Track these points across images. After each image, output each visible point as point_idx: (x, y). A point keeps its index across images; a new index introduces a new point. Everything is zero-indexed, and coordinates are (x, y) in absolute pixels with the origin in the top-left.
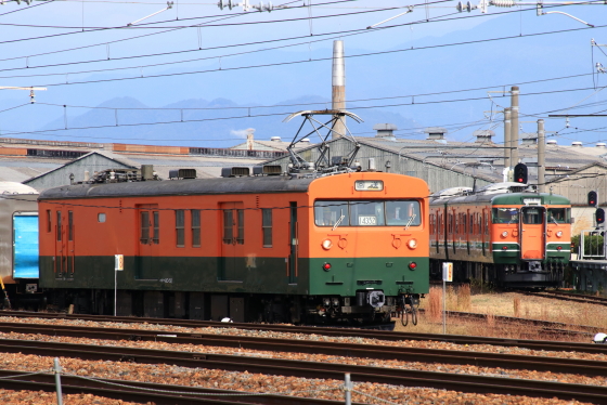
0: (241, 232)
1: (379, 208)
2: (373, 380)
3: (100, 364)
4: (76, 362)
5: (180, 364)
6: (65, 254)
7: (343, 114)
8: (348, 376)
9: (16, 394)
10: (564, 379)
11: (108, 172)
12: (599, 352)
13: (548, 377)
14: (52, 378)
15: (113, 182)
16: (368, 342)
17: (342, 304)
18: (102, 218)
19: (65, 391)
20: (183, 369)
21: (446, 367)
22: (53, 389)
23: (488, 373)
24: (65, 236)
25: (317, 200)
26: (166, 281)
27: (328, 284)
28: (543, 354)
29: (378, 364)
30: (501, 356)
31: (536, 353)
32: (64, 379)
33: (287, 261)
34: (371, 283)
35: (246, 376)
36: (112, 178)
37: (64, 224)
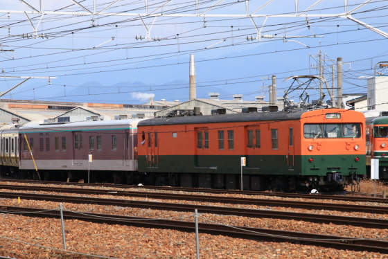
0: (258, 141)
2: (208, 212)
3: (81, 205)
4: (70, 204)
5: (118, 205)
6: (153, 155)
8: (196, 210)
9: (43, 220)
10: (297, 211)
11: (176, 111)
12: (313, 198)
13: (289, 210)
14: (59, 212)
15: (179, 116)
16: (206, 194)
17: (319, 180)
18: (175, 135)
19: (65, 218)
20: (120, 208)
22: (59, 217)
23: (262, 208)
24: (153, 145)
25: (306, 124)
26: (213, 168)
27: (311, 169)
29: (211, 204)
30: (268, 200)
31: (284, 199)
32: (64, 212)
33: (287, 157)
34: (334, 169)
35: (149, 211)
36: (178, 114)
37: (153, 138)
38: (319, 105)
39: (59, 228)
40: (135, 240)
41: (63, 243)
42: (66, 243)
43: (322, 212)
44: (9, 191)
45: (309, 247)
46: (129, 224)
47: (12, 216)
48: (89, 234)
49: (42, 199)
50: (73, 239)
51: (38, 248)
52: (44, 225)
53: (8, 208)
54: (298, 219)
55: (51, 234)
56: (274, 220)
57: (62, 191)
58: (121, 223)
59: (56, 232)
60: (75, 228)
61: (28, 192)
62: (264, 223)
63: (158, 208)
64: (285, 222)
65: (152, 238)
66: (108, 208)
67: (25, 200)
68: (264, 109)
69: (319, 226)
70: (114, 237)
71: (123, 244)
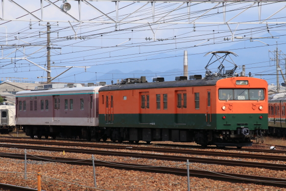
0: (185, 103)
1: (246, 92)
2: (197, 162)
3: (107, 157)
4: (99, 156)
5: (133, 157)
6: (110, 113)
7: (229, 53)
8: (188, 160)
9: (80, 166)
10: (260, 161)
11: (127, 79)
12: (271, 152)
13: (255, 161)
14: (92, 161)
15: (129, 83)
17: (230, 134)
18: (125, 98)
19: (96, 165)
21: (221, 157)
22: (92, 165)
23: (235, 159)
24: (110, 106)
25: (220, 89)
26: (152, 124)
27: (224, 125)
28: (253, 153)
29: (199, 157)
30: (239, 154)
31: (251, 153)
32: (95, 161)
33: (206, 115)
34: (243, 125)
35: (155, 161)
36: (129, 82)
37: (110, 100)
38: (231, 73)
39: (92, 172)
40: (145, 181)
41: (94, 183)
42: (96, 183)
43: (278, 163)
44: (57, 146)
45: (268, 187)
46: (140, 170)
47: (59, 164)
48: (113, 177)
49: (80, 152)
50: (101, 180)
51: (76, 186)
52: (81, 170)
53: (57, 158)
54: (261, 167)
55: (86, 176)
56: (243, 168)
57: (94, 147)
58: (135, 169)
59: (90, 175)
60: (102, 172)
61: (70, 147)
62: (236, 170)
63: (161, 159)
64: (251, 169)
65: (157, 180)
66: (126, 159)
67: (68, 153)
68: (191, 77)
69: (276, 172)
70: (130, 179)
71: (137, 184)
